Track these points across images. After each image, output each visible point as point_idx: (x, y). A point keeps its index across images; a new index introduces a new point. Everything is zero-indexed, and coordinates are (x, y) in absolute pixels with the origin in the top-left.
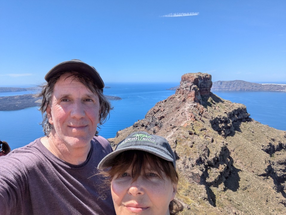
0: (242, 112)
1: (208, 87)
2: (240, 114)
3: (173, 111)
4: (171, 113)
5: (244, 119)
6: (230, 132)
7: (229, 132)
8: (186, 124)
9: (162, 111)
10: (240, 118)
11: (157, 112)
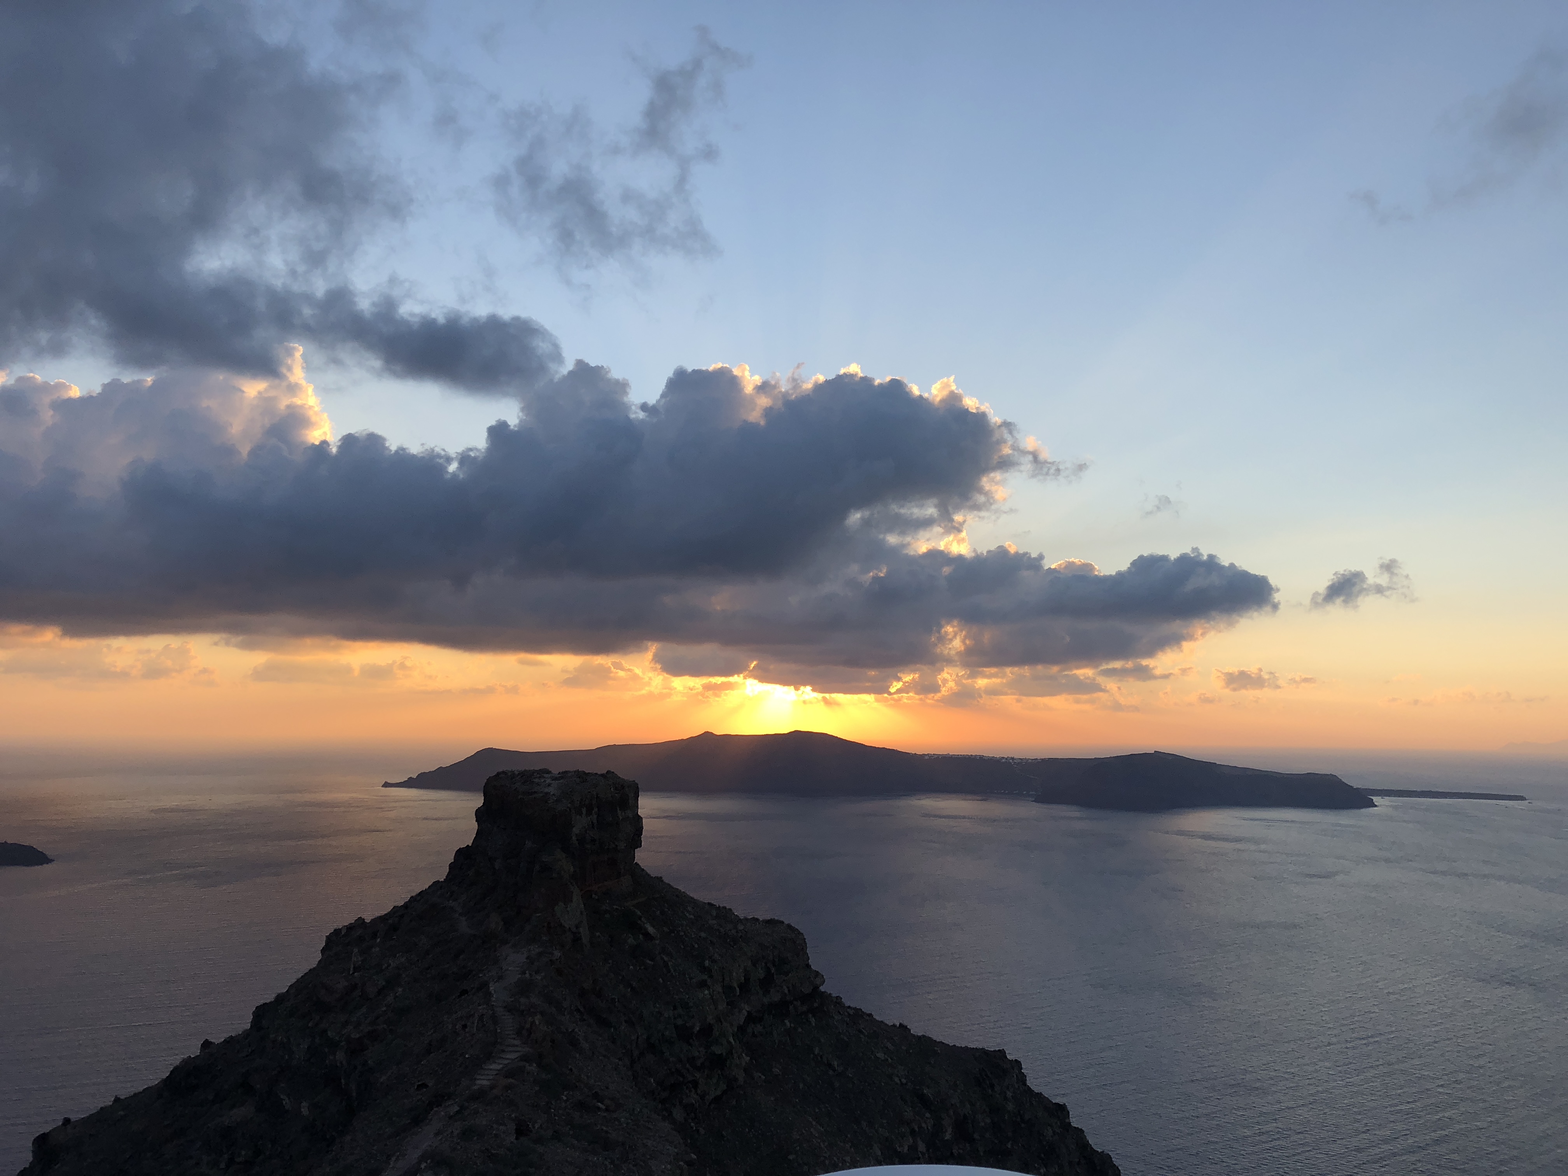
0: (787, 968)
2: (778, 979)
6: (723, 1086)
7: (718, 1084)
8: (503, 1078)
9: (367, 998)
10: (776, 998)
11: (341, 1000)
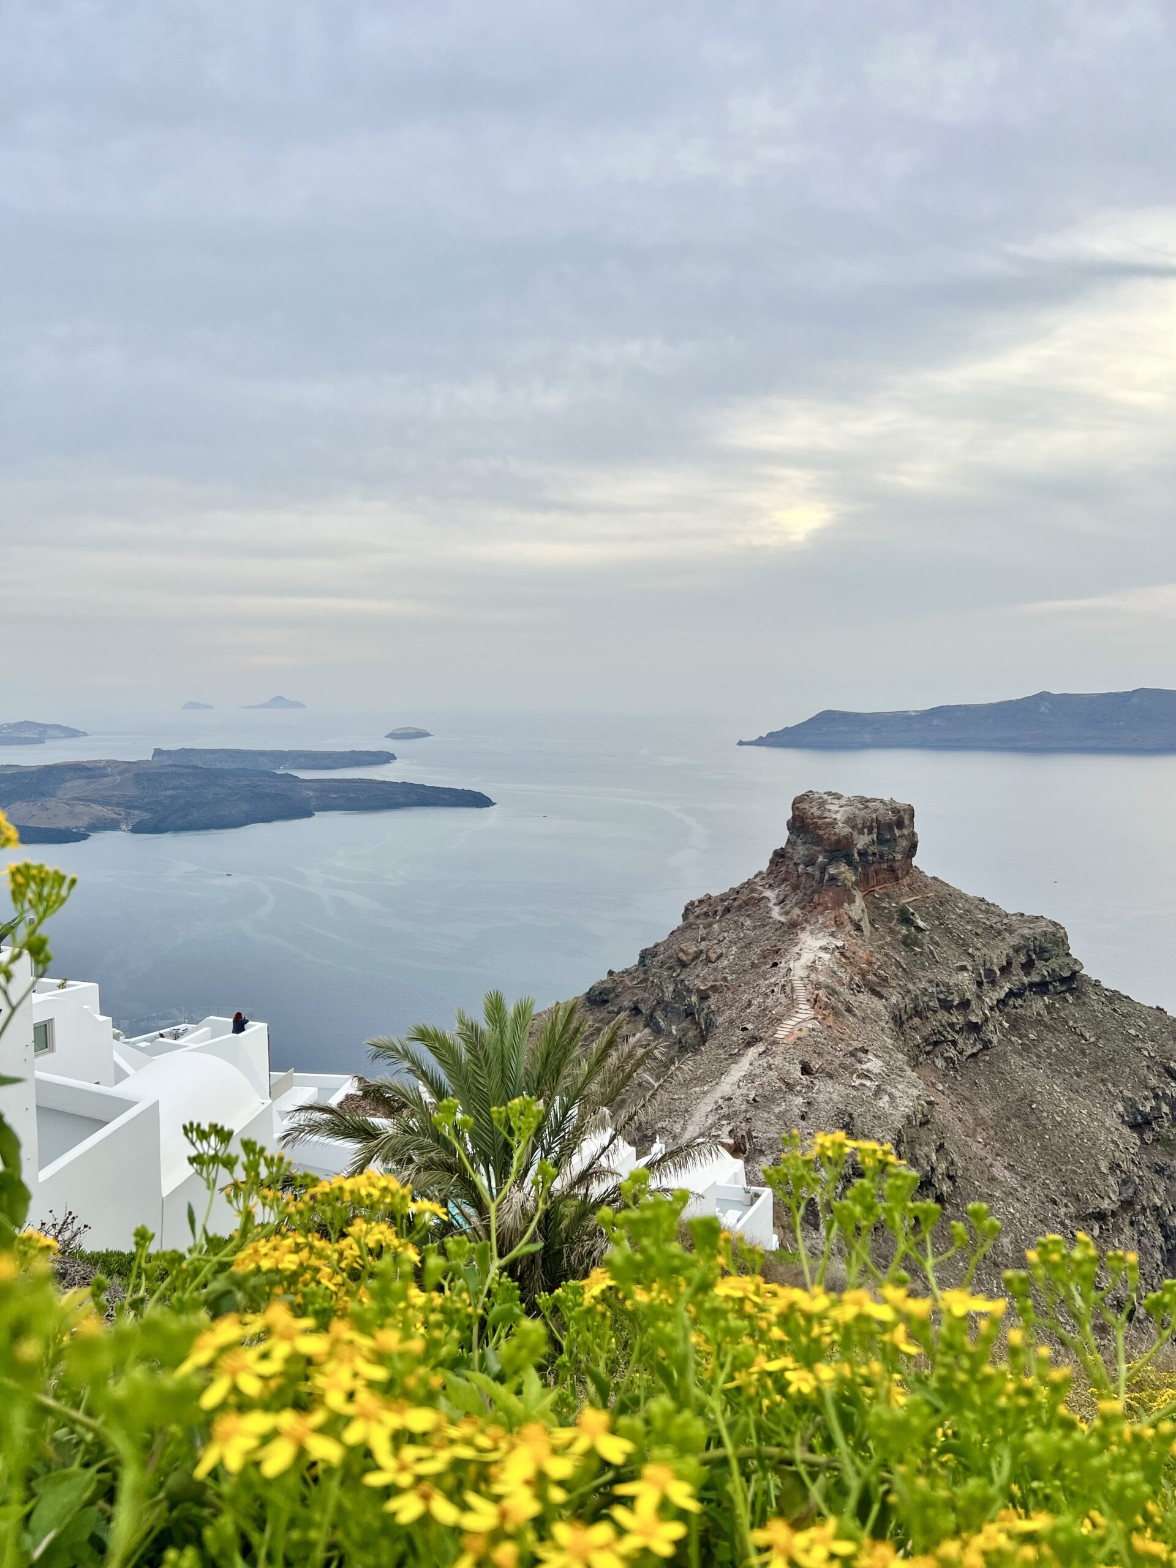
0: (1047, 955)
1: (899, 857)
2: (1039, 964)
3: (753, 963)
4: (745, 971)
5: (1058, 984)
6: (979, 1046)
7: (974, 1044)
8: (796, 1031)
9: (711, 962)
11: (693, 960)
